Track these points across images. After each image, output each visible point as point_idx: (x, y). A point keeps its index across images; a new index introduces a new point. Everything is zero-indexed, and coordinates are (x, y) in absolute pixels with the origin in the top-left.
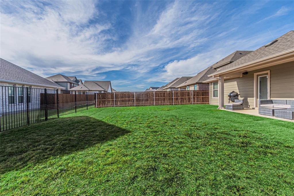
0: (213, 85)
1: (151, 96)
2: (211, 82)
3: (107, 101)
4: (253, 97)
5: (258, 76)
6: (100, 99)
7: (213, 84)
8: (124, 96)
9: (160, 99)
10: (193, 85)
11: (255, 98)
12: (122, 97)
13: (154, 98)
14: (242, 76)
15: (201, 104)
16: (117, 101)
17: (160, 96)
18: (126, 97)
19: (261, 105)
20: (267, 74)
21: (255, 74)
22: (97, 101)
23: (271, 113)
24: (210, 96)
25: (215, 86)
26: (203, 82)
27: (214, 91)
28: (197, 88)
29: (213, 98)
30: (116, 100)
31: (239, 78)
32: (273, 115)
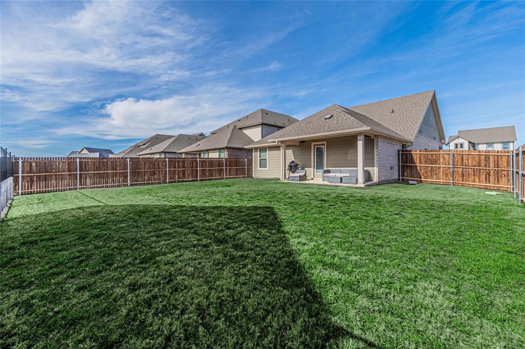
0: (259, 153)
1: (160, 165)
2: (256, 149)
3: (54, 177)
4: (311, 167)
5: (315, 145)
6: (30, 171)
7: (258, 150)
8: (101, 166)
9: (177, 172)
10: (218, 151)
11: (312, 168)
12: (99, 168)
13: (168, 169)
14: (298, 145)
15: (234, 178)
16: (83, 176)
17: (177, 167)
18: (107, 167)
19: (325, 175)
20: (324, 145)
21: (313, 144)
22: (23, 177)
23: (339, 180)
24: (253, 167)
25: (261, 154)
26: (245, 147)
27: (260, 160)
28: (225, 155)
29: (259, 169)
30: (81, 175)
31: (296, 145)
32: (341, 182)
